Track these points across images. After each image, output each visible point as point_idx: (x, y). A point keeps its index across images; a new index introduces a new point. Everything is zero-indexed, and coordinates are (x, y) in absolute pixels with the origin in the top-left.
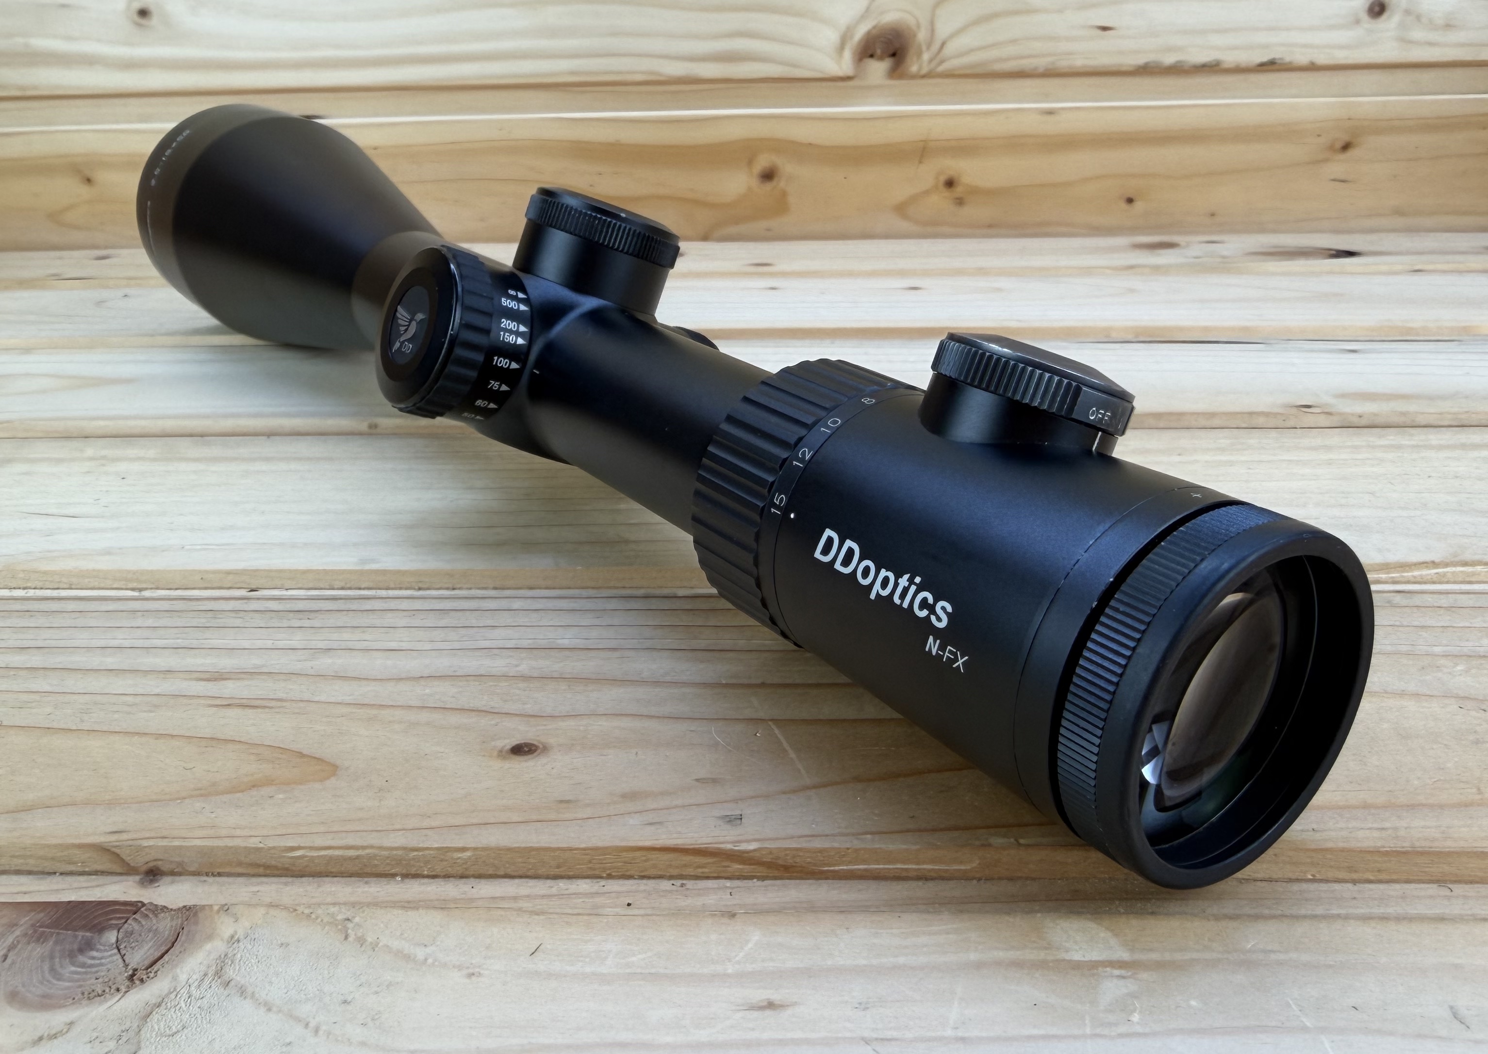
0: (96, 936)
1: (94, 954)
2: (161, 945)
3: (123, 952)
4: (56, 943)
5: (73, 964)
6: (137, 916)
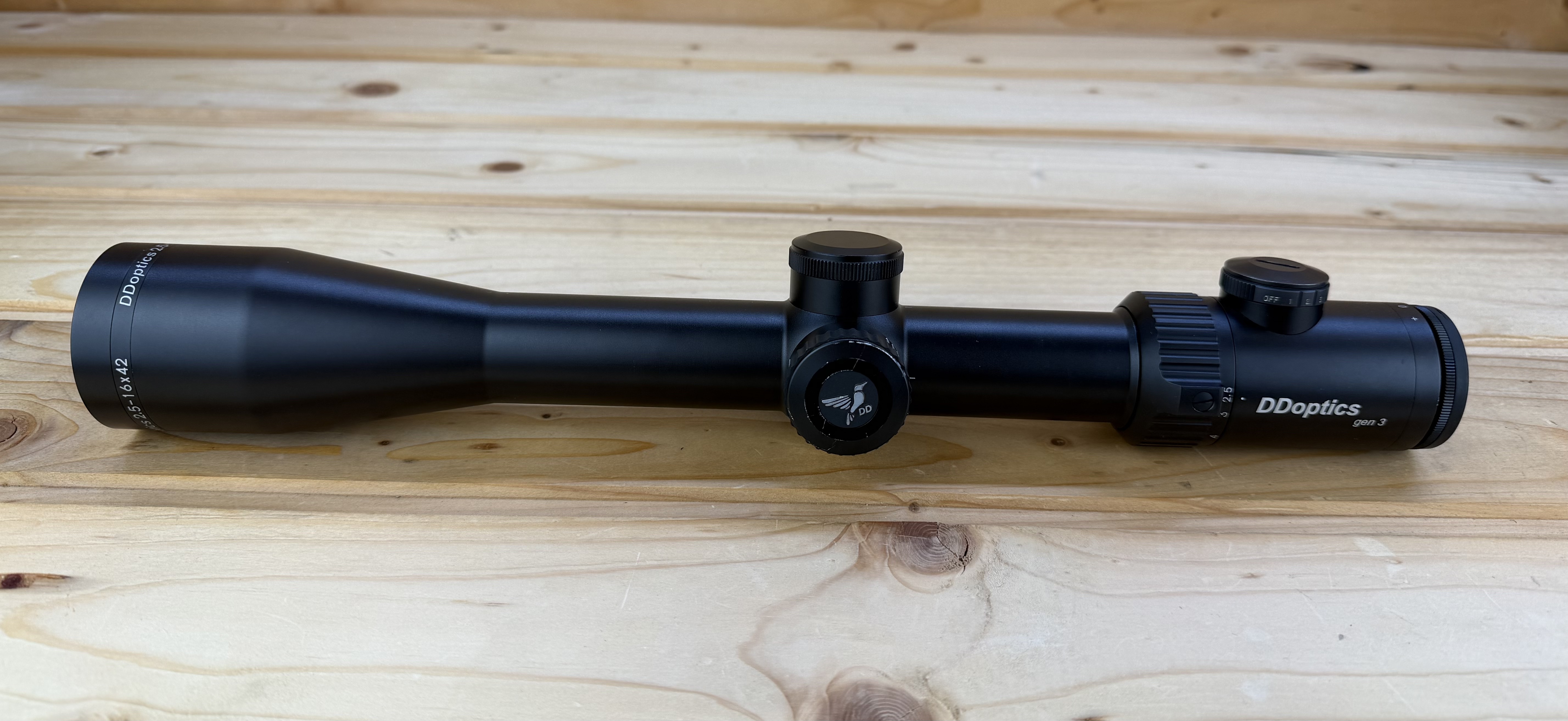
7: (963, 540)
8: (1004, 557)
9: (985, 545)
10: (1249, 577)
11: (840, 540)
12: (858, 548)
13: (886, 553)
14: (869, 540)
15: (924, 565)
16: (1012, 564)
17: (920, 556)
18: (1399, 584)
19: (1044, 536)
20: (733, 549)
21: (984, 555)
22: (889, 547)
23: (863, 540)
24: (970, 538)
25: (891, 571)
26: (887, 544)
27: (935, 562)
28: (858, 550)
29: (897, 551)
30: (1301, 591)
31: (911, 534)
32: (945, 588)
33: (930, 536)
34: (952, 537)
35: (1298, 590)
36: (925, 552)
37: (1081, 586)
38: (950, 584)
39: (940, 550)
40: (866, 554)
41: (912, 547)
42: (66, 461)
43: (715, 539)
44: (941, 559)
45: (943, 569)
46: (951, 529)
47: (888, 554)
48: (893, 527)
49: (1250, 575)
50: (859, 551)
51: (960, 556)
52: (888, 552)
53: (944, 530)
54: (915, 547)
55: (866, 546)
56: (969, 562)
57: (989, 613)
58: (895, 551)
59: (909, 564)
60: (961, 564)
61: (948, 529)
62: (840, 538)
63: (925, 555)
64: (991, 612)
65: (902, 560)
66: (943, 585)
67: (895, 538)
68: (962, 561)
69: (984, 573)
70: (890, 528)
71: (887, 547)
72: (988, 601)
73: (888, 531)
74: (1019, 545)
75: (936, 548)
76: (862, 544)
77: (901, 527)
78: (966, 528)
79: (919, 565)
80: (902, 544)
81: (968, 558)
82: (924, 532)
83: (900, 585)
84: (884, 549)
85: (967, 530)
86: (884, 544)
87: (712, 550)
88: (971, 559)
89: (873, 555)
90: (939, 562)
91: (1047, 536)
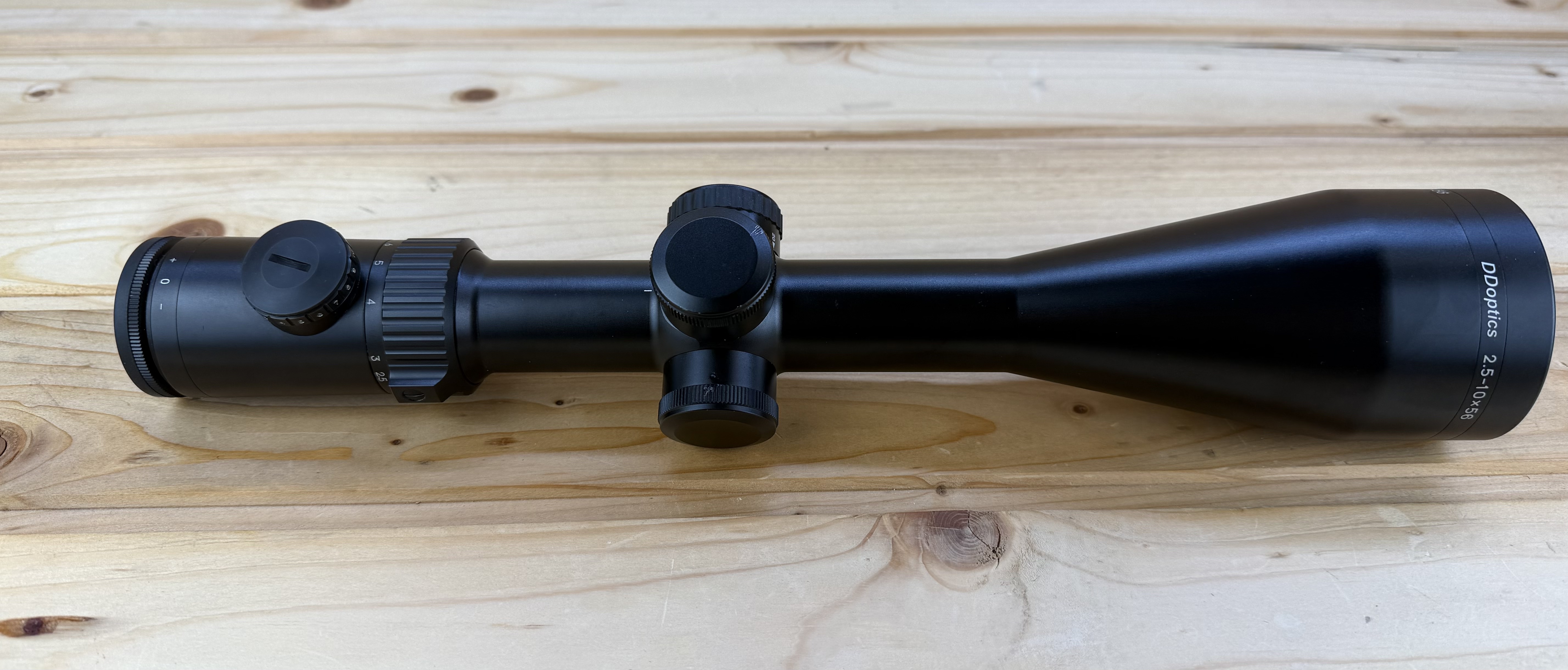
0: (960, 529)
1: (967, 539)
2: (995, 534)
3: (981, 539)
4: (945, 534)
5: (962, 545)
6: (970, 518)
7: (995, 530)
8: (1036, 547)
9: (1016, 534)
10: (1277, 557)
11: (873, 535)
12: (891, 543)
13: (920, 548)
14: (902, 533)
15: (958, 559)
16: (1045, 555)
17: (953, 550)
18: (1422, 558)
19: (1075, 521)
20: (767, 552)
21: (1016, 544)
22: (922, 541)
23: (896, 534)
24: (1001, 526)
25: (926, 567)
26: (919, 538)
27: (969, 556)
28: (891, 547)
29: (931, 545)
30: (1327, 571)
31: (942, 525)
32: (981, 585)
33: (961, 527)
34: (983, 526)
35: (1325, 569)
36: (958, 544)
37: (1115, 575)
38: (986, 580)
39: (973, 542)
40: (900, 550)
41: (945, 540)
42: (66, 480)
43: (748, 540)
44: (975, 552)
45: (977, 563)
46: (981, 517)
47: (922, 549)
48: (924, 517)
49: (1277, 555)
50: (893, 547)
51: (993, 548)
52: (921, 547)
53: (975, 518)
54: (948, 539)
55: (898, 541)
56: (1002, 555)
57: (1027, 611)
58: (929, 545)
59: (944, 559)
60: (995, 557)
61: (978, 517)
62: (872, 533)
63: (958, 549)
64: (1029, 609)
65: (936, 554)
66: (979, 582)
67: (927, 530)
68: (995, 552)
69: (1018, 566)
70: (921, 519)
71: (920, 541)
72: (1025, 597)
73: (920, 522)
74: (1050, 532)
75: (969, 540)
76: (895, 539)
77: (932, 518)
78: (996, 516)
79: (954, 560)
80: (935, 537)
81: (1001, 549)
82: (955, 523)
83: (937, 583)
84: (917, 544)
85: (997, 517)
86: (916, 538)
87: (745, 554)
88: (1005, 550)
89: (907, 551)
90: (973, 556)
91: (1077, 521)
